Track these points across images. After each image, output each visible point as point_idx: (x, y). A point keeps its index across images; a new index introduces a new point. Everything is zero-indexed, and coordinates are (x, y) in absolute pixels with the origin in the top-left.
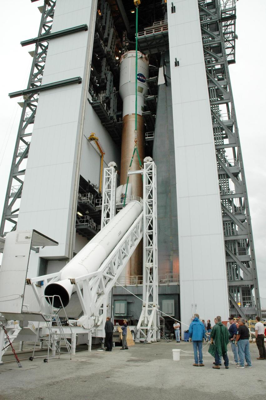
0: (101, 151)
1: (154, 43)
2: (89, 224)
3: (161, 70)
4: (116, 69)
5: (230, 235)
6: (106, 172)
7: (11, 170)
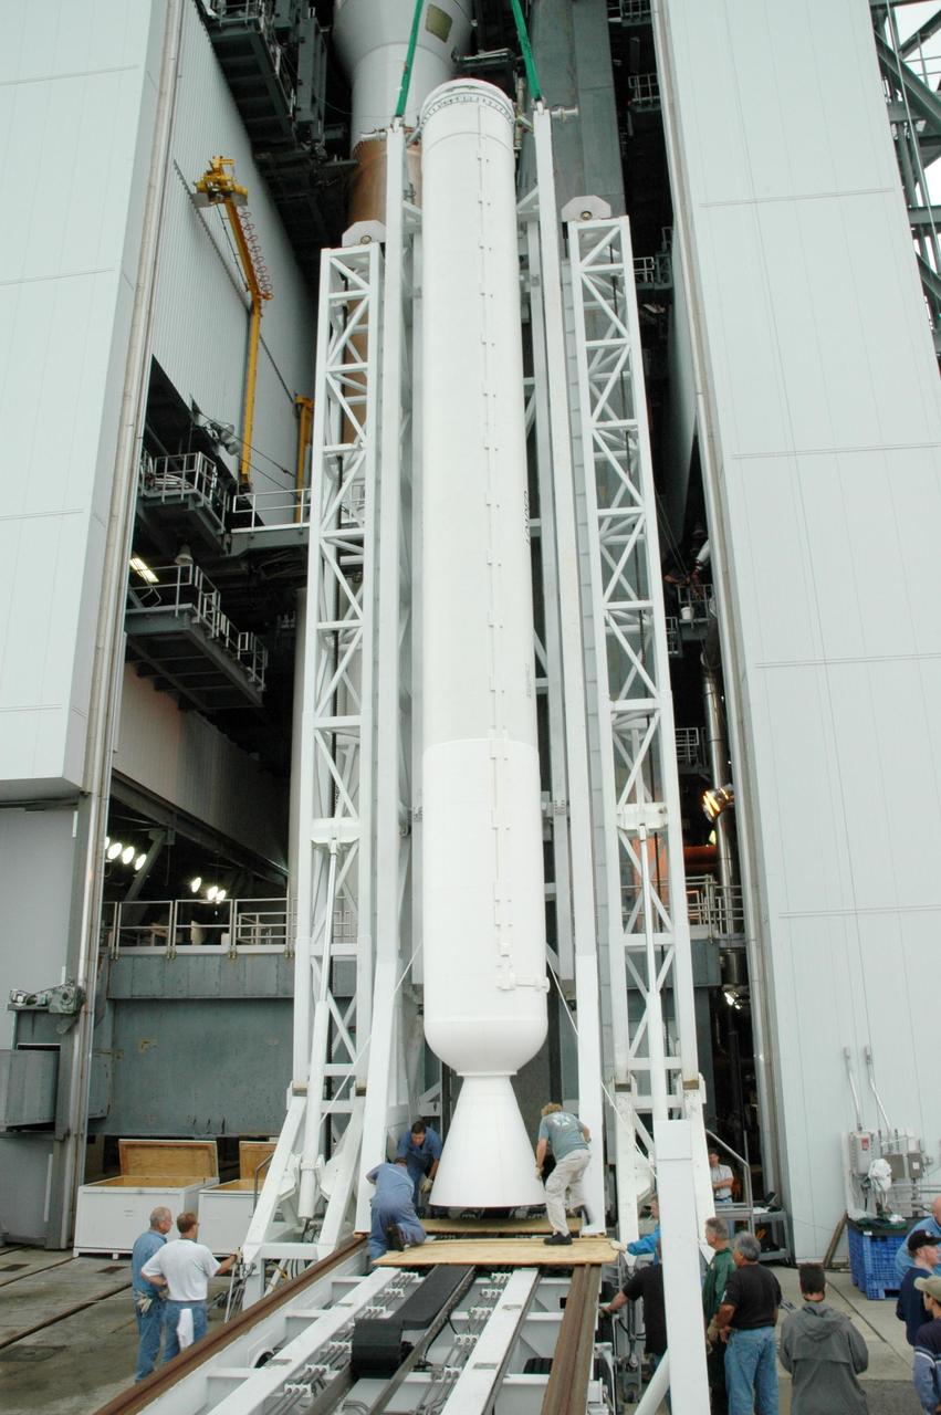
0: (252, 283)
2: (199, 611)
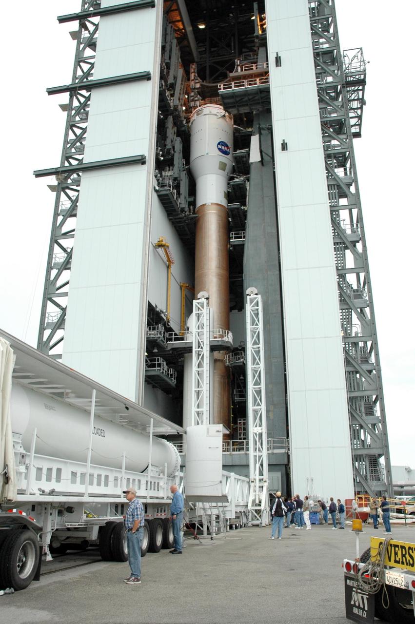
0: (169, 260)
1: (246, 99)
2: (162, 369)
3: (255, 140)
4: (185, 130)
5: (354, 389)
6: (196, 306)
7: (45, 289)
